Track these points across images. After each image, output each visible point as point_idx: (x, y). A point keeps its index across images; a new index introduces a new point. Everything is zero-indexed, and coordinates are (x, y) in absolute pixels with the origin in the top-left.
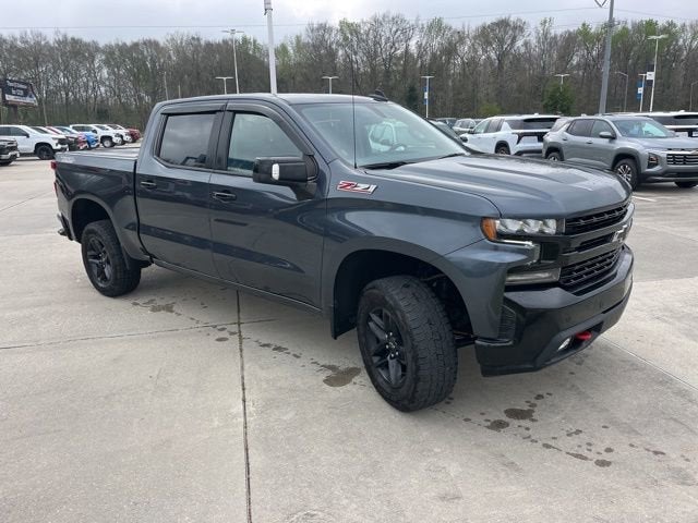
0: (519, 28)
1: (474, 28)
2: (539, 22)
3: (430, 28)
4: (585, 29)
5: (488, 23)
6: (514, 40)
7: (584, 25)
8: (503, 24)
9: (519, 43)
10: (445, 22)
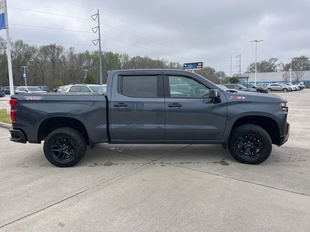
0: (60, 50)
1: (39, 47)
2: (68, 48)
3: (17, 44)
4: (87, 53)
5: (46, 45)
6: (58, 54)
7: (87, 51)
8: (52, 47)
9: (60, 56)
10: (24, 42)
